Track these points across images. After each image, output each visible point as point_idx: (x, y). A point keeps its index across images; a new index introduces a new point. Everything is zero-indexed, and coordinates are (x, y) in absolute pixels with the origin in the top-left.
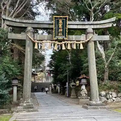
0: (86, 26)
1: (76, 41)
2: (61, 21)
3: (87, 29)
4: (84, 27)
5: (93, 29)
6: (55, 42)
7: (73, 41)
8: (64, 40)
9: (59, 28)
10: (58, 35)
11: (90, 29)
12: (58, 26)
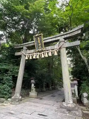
0: (58, 37)
1: (51, 50)
2: (39, 38)
3: (59, 39)
4: (56, 39)
5: (64, 38)
6: (37, 53)
7: (49, 50)
8: (42, 51)
9: (38, 43)
10: (39, 48)
11: (61, 39)
12: (38, 42)
